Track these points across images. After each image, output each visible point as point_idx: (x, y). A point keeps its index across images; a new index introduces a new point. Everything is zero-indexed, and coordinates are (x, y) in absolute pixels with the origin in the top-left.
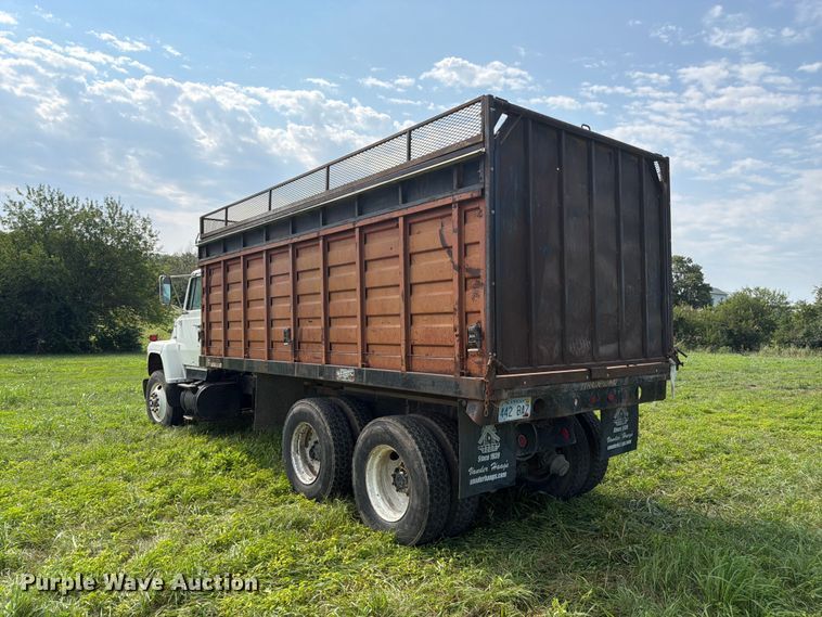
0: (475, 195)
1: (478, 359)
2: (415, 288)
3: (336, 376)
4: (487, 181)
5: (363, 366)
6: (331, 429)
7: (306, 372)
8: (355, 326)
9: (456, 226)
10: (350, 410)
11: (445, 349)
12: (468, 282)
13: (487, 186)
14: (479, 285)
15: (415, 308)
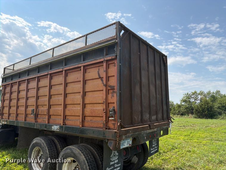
0: (113, 58)
1: (113, 122)
2: (87, 94)
3: (52, 128)
4: (118, 52)
5: (63, 125)
6: (49, 150)
7: (40, 126)
8: (61, 108)
9: (105, 69)
10: (57, 141)
11: (99, 118)
12: (110, 91)
13: (118, 54)
14: (114, 92)
15: (87, 101)
